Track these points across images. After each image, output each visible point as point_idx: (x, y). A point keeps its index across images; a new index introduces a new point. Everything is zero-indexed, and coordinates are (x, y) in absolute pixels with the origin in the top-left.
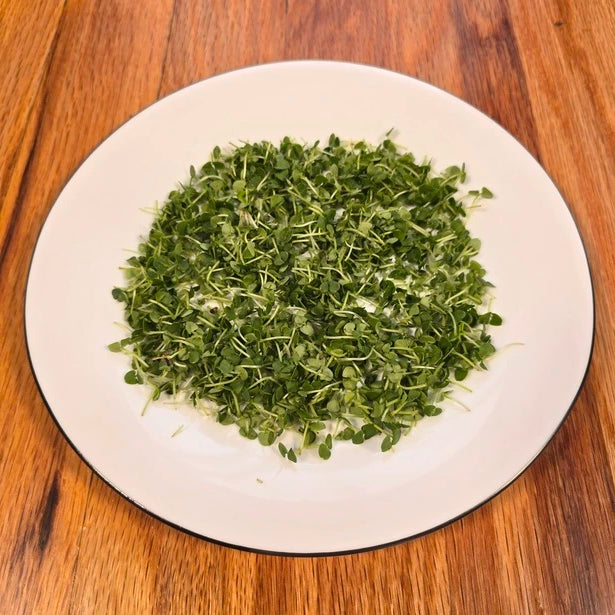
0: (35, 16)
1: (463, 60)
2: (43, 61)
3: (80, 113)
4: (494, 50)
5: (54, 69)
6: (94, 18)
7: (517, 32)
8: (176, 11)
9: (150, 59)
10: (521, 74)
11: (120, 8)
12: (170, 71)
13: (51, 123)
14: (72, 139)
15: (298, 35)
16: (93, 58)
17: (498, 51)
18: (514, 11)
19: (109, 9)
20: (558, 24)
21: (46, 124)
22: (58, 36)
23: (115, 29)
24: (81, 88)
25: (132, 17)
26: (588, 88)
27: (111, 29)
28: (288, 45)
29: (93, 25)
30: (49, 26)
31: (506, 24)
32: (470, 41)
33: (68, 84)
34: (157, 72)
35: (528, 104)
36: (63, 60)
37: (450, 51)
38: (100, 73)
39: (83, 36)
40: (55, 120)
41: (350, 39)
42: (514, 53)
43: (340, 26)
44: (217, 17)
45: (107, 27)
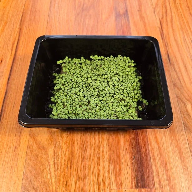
0: (17, 11)
1: (116, 19)
2: (19, 21)
3: (28, 33)
4: (123, 17)
5: (22, 23)
6: (31, 11)
7: (129, 13)
8: (50, 9)
9: (44, 20)
10: (129, 22)
11: (37, 9)
12: (49, 23)
13: (22, 35)
14: (27, 39)
15: (78, 14)
16: (31, 20)
17: (124, 17)
18: (129, 8)
19: (34, 9)
20: (139, 11)
21: (21, 36)
22: (22, 16)
23: (36, 14)
24: (28, 27)
25: (40, 11)
26: (144, 25)
27: (35, 14)
28: (76, 17)
29: (31, 13)
30: (20, 14)
31: (127, 11)
32: (118, 15)
33: (25, 27)
34: (46, 24)
35: (130, 29)
36: (24, 21)
37: (113, 17)
38: (33, 24)
39: (28, 16)
40: (23, 35)
41: (90, 15)
42: (128, 18)
43: (88, 12)
44: (60, 11)
45: (34, 14)
